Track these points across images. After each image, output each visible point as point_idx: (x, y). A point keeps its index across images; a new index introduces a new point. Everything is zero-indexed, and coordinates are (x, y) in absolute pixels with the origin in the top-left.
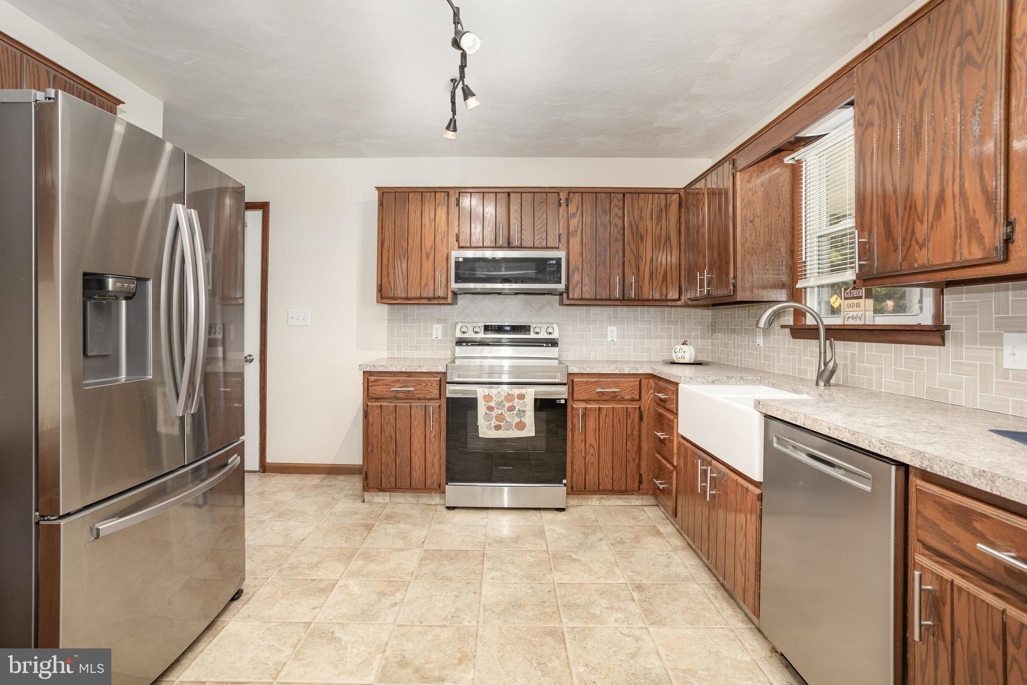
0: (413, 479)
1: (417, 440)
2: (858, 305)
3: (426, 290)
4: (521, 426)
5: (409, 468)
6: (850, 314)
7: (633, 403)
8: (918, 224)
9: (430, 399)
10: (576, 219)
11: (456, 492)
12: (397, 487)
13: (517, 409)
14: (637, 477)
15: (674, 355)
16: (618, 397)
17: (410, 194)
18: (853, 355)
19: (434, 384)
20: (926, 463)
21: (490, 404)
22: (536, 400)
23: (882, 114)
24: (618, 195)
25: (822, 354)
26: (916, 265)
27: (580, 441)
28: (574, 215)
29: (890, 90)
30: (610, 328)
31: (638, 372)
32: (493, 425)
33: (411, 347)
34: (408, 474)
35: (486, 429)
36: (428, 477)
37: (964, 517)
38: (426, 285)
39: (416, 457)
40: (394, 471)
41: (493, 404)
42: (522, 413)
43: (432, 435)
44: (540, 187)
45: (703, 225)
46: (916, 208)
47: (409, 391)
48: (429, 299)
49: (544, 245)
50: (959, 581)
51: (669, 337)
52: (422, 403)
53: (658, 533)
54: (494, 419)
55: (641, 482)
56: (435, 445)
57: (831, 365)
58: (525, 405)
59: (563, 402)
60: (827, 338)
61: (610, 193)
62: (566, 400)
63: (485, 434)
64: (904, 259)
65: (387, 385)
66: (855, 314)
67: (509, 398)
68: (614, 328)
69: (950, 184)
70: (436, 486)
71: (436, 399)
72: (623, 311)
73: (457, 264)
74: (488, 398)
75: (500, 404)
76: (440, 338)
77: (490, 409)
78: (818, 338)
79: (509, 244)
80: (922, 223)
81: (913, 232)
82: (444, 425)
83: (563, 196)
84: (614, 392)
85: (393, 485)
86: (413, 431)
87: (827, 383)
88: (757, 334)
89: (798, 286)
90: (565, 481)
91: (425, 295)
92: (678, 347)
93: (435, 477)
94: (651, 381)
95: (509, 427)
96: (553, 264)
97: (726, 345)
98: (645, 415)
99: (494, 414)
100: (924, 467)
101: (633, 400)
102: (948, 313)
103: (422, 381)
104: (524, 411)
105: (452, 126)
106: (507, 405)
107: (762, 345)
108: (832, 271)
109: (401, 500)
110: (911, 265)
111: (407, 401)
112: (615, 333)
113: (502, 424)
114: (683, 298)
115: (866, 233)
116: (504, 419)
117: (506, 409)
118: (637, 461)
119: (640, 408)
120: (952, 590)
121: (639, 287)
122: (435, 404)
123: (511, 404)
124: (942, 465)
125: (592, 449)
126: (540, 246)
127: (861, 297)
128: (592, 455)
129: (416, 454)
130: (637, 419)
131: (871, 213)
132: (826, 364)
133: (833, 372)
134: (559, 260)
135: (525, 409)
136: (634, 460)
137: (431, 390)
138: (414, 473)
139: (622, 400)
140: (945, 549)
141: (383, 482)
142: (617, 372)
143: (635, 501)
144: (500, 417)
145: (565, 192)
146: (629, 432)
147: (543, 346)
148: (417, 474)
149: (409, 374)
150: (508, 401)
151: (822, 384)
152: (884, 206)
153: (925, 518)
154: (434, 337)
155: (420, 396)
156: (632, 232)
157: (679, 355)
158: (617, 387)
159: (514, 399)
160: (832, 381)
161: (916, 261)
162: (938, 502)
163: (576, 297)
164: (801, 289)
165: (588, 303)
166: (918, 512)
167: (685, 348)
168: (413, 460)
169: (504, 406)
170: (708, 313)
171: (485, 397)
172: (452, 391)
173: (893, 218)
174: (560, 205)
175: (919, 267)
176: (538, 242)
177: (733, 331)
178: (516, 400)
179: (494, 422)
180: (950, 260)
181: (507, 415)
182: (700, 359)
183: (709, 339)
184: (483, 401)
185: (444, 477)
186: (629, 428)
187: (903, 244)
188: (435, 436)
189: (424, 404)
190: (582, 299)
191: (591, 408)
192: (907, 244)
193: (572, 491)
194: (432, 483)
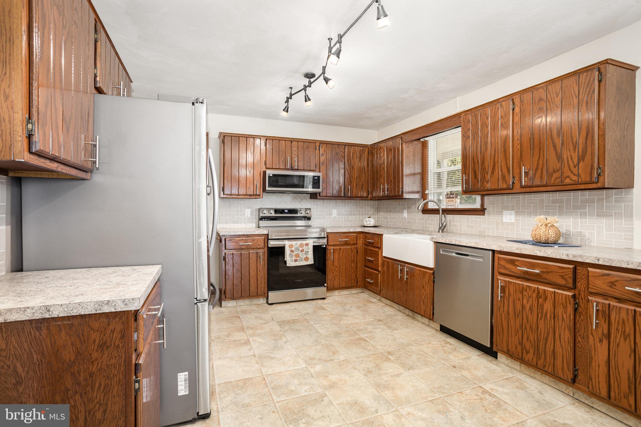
0: (251, 291)
1: (253, 271)
2: (452, 201)
3: (249, 191)
4: (307, 259)
5: (248, 286)
6: (449, 204)
7: (354, 245)
8: (486, 175)
9: (259, 249)
10: (324, 157)
11: (273, 296)
12: (242, 296)
13: (305, 251)
14: (356, 280)
15: (366, 223)
16: (348, 243)
17: (240, 138)
18: (450, 220)
19: (262, 241)
20: (502, 248)
21: (292, 249)
22: (314, 246)
23: (473, 135)
24: (343, 146)
25: (441, 220)
26: (485, 188)
27: (331, 265)
28: (323, 155)
29: (476, 127)
30: (334, 211)
31: (356, 231)
32: (293, 259)
33: (233, 221)
34: (248, 288)
35: (290, 262)
36: (259, 289)
37: (512, 262)
38: (249, 188)
39: (252, 280)
40: (240, 288)
41: (293, 249)
42: (307, 252)
43: (261, 267)
44: (307, 140)
45: (384, 163)
46: (485, 169)
47: (248, 245)
48: (250, 195)
49: (309, 169)
50: (511, 280)
51: (359, 215)
52: (255, 251)
53: (372, 302)
54: (294, 257)
55: (357, 282)
56: (262, 272)
57: (445, 224)
58: (308, 248)
59: (324, 246)
60: (443, 214)
61: (339, 144)
62: (326, 245)
63: (290, 264)
64: (481, 186)
65: (236, 242)
66: (451, 204)
67: (302, 245)
68: (336, 211)
69: (497, 163)
70: (263, 293)
71: (262, 248)
72: (339, 202)
73: (269, 177)
74: (291, 246)
75: (297, 249)
76: (249, 216)
77: (292, 251)
78: (439, 214)
79: (292, 167)
80: (488, 174)
81: (484, 177)
82: (266, 262)
83: (317, 144)
84: (346, 241)
85: (240, 296)
86: (251, 266)
87: (442, 231)
88: (404, 212)
89: (426, 192)
90: (325, 285)
91: (249, 193)
92: (368, 219)
93: (262, 289)
94: (361, 235)
95: (301, 260)
96: (316, 179)
97: (386, 218)
98: (359, 251)
99: (294, 254)
100: (501, 250)
101: (354, 244)
102: (486, 204)
103: (255, 239)
104: (308, 252)
105: (286, 110)
106: (301, 249)
107: (406, 217)
108: (438, 187)
109: (242, 304)
110: (484, 188)
111: (247, 250)
112: (336, 213)
113: (298, 259)
114: (369, 196)
115: (467, 176)
116: (299, 256)
117: (300, 251)
118: (356, 272)
119: (357, 248)
120: (509, 283)
121: (352, 191)
122: (262, 251)
123: (302, 248)
124: (507, 248)
125: (337, 269)
126: (307, 169)
127: (454, 198)
128: (337, 271)
129: (252, 278)
130: (356, 253)
131: (469, 169)
132: (442, 225)
133: (445, 227)
134: (319, 177)
135: (308, 251)
136: (355, 272)
137: (260, 244)
138: (251, 288)
139: (350, 244)
140: (507, 272)
141: (235, 294)
142: (347, 231)
143: (354, 291)
144: (297, 255)
145: (318, 142)
146: (353, 259)
147: (302, 220)
148: (253, 288)
149: (247, 236)
150: (301, 247)
151: (440, 231)
152: (474, 167)
153: (501, 265)
154: (246, 216)
155: (254, 247)
156: (349, 164)
157: (368, 223)
158: (347, 238)
159: (303, 246)
160: (445, 230)
161: (486, 187)
162: (505, 259)
163: (324, 195)
164: (426, 194)
165: (329, 198)
166: (498, 264)
167: (371, 219)
168: (251, 281)
169: (299, 250)
170: (376, 203)
171: (289, 246)
172: (272, 243)
173: (477, 171)
174: (316, 149)
175: (487, 189)
176: (306, 167)
177: (390, 211)
178: (305, 247)
179: (294, 258)
180: (497, 188)
181: (300, 254)
182: (376, 225)
183: (375, 215)
184: (288, 247)
185: (266, 289)
186: (352, 257)
187: (481, 181)
188: (262, 267)
189: (256, 251)
190: (326, 196)
191: (336, 249)
192: (482, 181)
193: (328, 289)
194: (261, 293)
